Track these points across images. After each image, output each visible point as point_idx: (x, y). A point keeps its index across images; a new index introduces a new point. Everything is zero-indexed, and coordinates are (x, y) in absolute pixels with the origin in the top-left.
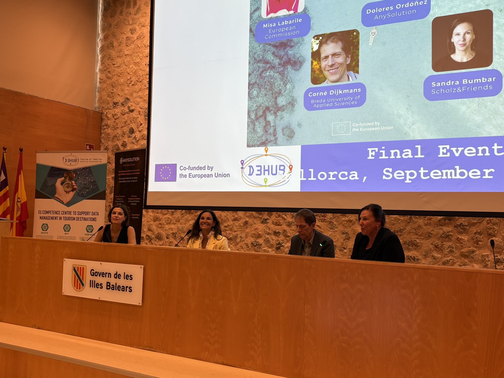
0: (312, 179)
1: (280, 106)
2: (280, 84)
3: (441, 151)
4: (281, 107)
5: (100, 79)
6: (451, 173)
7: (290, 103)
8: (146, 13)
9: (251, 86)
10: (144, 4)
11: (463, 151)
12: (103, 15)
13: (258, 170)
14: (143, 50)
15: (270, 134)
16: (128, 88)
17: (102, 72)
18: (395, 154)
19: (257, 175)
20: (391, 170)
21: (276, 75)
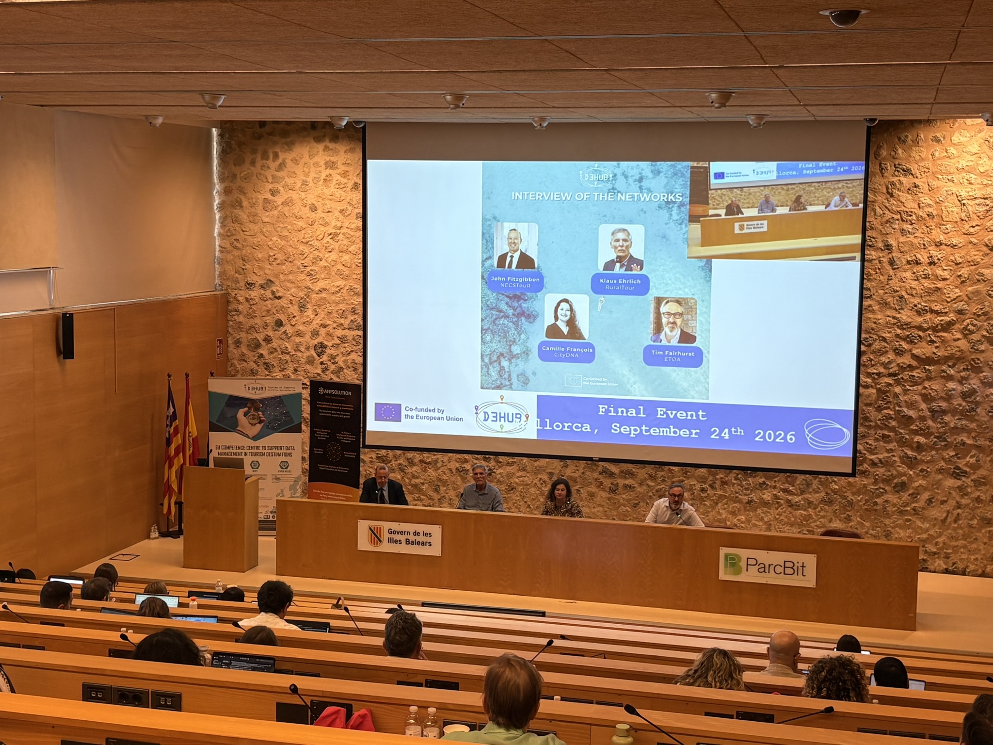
0: (548, 428)
1: (514, 353)
2: (514, 333)
3: (659, 412)
4: (515, 355)
5: (220, 246)
6: (667, 431)
7: (524, 352)
8: (296, 174)
9: (484, 331)
10: (292, 160)
11: (676, 414)
12: (221, 159)
13: (494, 417)
14: (294, 222)
15: (505, 379)
16: (270, 267)
17: (223, 237)
18: (622, 412)
19: (492, 421)
20: (618, 425)
21: (511, 324)
